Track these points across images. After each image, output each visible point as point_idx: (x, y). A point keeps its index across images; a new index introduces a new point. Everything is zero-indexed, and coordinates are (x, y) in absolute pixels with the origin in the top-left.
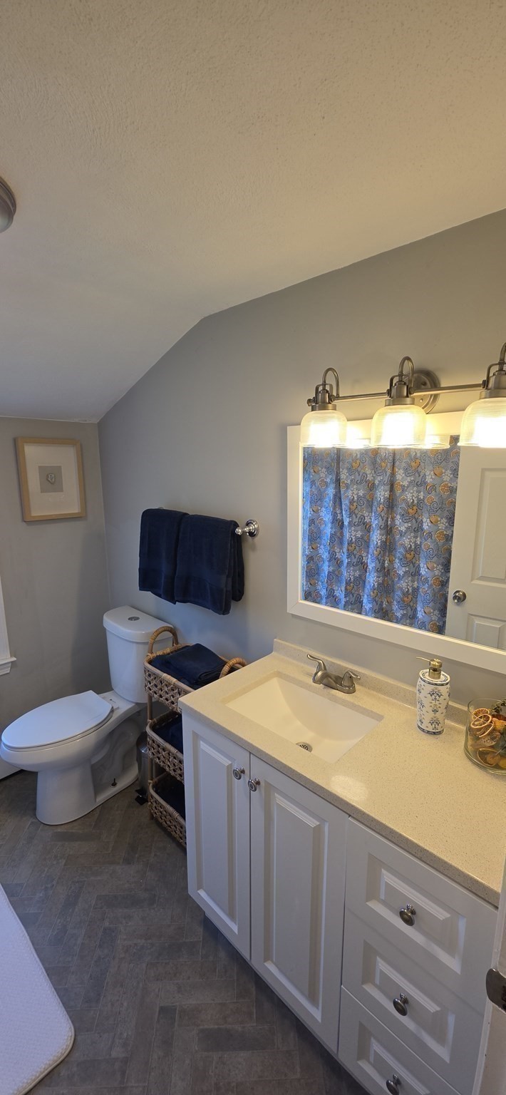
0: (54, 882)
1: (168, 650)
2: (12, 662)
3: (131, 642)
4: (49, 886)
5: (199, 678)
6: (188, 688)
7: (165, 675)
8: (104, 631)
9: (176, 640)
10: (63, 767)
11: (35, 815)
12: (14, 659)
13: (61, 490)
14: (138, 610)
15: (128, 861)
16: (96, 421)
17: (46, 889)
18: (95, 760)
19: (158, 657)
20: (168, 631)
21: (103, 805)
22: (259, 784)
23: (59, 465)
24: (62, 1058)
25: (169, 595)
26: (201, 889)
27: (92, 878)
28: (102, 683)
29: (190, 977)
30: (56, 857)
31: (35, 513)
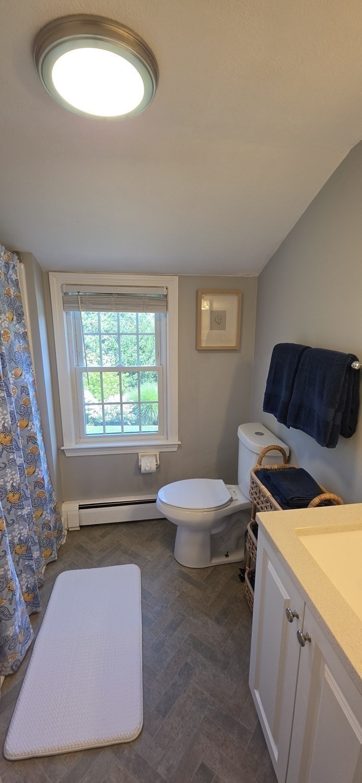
0: (168, 605)
1: (276, 467)
2: (179, 444)
3: (251, 451)
4: (165, 605)
5: (291, 500)
6: (277, 506)
7: (263, 487)
8: (237, 440)
9: (288, 460)
10: (195, 528)
11: (173, 551)
12: (180, 443)
13: (224, 329)
14: (267, 428)
15: (218, 621)
16: (256, 275)
17: (163, 606)
18: (214, 532)
19: (265, 470)
20: (278, 450)
21: (216, 567)
22: (310, 640)
23: (224, 310)
24: (129, 740)
25: (283, 419)
26: (257, 689)
27: (191, 618)
28: (230, 477)
29: (232, 758)
30: (175, 587)
31: (204, 344)
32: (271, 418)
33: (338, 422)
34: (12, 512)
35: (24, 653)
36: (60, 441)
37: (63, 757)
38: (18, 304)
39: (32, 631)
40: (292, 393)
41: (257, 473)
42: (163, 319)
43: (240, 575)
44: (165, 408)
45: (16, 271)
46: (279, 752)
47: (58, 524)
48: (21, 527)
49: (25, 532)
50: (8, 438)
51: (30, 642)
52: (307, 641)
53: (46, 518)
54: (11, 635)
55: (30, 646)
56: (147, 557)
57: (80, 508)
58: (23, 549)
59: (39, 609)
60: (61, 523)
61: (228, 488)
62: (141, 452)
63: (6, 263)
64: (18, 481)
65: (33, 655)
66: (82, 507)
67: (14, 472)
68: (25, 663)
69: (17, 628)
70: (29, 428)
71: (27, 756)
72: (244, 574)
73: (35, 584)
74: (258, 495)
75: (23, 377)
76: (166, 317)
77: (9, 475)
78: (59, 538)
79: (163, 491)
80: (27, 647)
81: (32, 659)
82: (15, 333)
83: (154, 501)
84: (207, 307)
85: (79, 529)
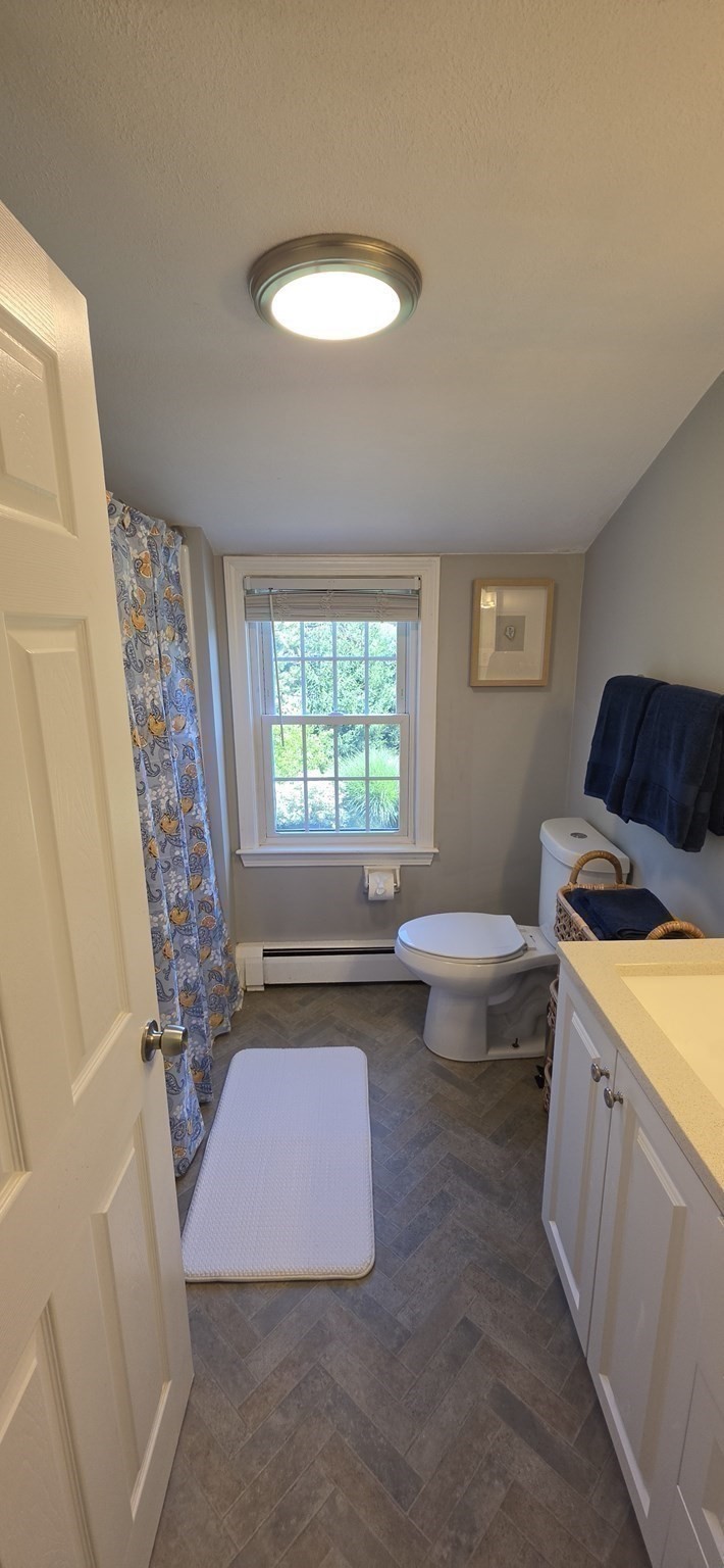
0: (413, 1111)
1: (601, 887)
2: (435, 854)
3: (566, 866)
4: (408, 1111)
5: (619, 933)
6: (590, 934)
7: (575, 915)
8: (538, 847)
9: (626, 878)
10: (463, 992)
11: (422, 1033)
12: (436, 851)
13: (522, 650)
14: (593, 826)
15: (496, 1140)
16: (582, 550)
17: (404, 1112)
18: (495, 1001)
19: (581, 891)
20: (606, 858)
21: (495, 1062)
22: (621, 1101)
23: (522, 614)
24: (354, 1277)
25: (615, 807)
26: (553, 1220)
27: (451, 1132)
28: (527, 914)
29: (511, 1317)
30: (425, 1087)
31: (483, 676)
32: (598, 805)
33: (705, 808)
34: (177, 938)
35: (193, 1150)
36: (236, 842)
37: (258, 1285)
38: (179, 612)
39: (202, 1124)
40: (632, 761)
41: (568, 895)
42: (412, 633)
43: (537, 1078)
44: (411, 792)
45: (177, 557)
46: (580, 1293)
47: (231, 976)
48: (188, 964)
49: (194, 972)
50: (174, 824)
51: (200, 1139)
52: (617, 1103)
53: (215, 962)
54: (179, 1118)
55: (199, 1147)
56: (378, 1040)
57: (265, 955)
58: (190, 998)
59: (211, 1098)
60: (235, 976)
61: (520, 930)
62: (368, 864)
63: (165, 548)
64: (186, 892)
65: (206, 1157)
66: (268, 953)
67: (180, 877)
68: (194, 1168)
69: (185, 1110)
70: (193, 813)
71: (209, 1279)
72: (543, 1074)
73: (206, 1056)
74: (567, 929)
75: (187, 731)
76: (417, 629)
77: (173, 880)
78: (233, 998)
79: (405, 931)
80: (197, 1146)
81: (204, 1161)
82: (178, 660)
83: (391, 951)
84: (492, 605)
85: (263, 989)
